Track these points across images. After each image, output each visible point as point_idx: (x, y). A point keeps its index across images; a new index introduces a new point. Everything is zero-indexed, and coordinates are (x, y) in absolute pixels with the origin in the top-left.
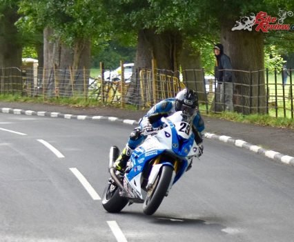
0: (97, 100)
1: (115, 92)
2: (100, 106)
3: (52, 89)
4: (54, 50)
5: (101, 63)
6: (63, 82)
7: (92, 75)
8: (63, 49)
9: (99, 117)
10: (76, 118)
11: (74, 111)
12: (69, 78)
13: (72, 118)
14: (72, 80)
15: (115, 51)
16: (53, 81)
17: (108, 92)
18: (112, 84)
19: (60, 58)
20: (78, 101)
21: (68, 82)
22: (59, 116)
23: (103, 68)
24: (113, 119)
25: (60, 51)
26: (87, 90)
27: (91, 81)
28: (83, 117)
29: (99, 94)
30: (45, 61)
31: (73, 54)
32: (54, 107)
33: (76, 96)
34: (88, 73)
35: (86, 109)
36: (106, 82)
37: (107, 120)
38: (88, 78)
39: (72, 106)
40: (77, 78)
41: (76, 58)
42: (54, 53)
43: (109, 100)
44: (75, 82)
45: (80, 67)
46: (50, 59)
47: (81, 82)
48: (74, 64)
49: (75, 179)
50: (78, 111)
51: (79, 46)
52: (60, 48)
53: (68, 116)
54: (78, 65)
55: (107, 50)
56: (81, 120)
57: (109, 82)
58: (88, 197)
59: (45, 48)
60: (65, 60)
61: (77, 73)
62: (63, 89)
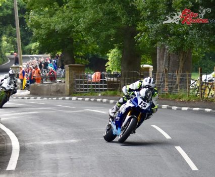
0: (196, 96)
1: (210, 90)
2: (199, 100)
3: (163, 87)
4: (165, 59)
5: (199, 68)
6: (171, 83)
7: (192, 77)
8: (171, 57)
9: (198, 109)
10: (180, 109)
11: (179, 104)
12: (176, 79)
13: (177, 109)
14: (178, 81)
15: (210, 59)
16: (164, 81)
17: (205, 90)
18: (208, 84)
19: (169, 64)
20: (182, 97)
21: (175, 82)
22: (168, 108)
23: (201, 72)
24: (208, 110)
25: (169, 59)
26: (189, 89)
27: (192, 82)
28: (186, 109)
29: (198, 91)
30: (158, 67)
31: (179, 62)
32: (164, 101)
33: (181, 93)
34: (190, 76)
35: (188, 103)
36: (204, 83)
37: (204, 111)
38: (190, 79)
39: (177, 100)
40: (181, 79)
41: (181, 64)
42: (164, 60)
43: (205, 96)
44: (180, 83)
45: (184, 72)
46: (162, 66)
47: (185, 83)
48: (180, 70)
49: (179, 155)
50: (182, 104)
51: (183, 56)
52: (169, 57)
53: (175, 108)
54: (183, 69)
55: (204, 58)
56: (185, 111)
57: (206, 83)
59: (158, 57)
60: (172, 66)
61: (181, 76)
62: (171, 88)
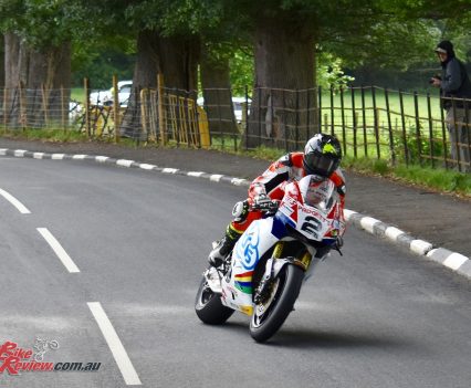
0: (80, 131)
1: (106, 121)
2: (84, 140)
3: (17, 116)
4: (20, 61)
5: (85, 80)
6: (33, 107)
7: (73, 96)
8: (32, 60)
9: (82, 157)
10: (50, 158)
11: (47, 148)
12: (41, 100)
13: (44, 157)
14: (45, 104)
15: (107, 62)
16: (18, 105)
17: (96, 120)
18: (102, 109)
19: (28, 72)
20: (54, 133)
21: (39, 107)
22: (26, 156)
23: (88, 87)
24: (102, 158)
25: (28, 63)
26: (67, 118)
27: (72, 105)
28: (60, 156)
29: (83, 123)
30: (7, 77)
31: (46, 67)
32: (18, 144)
33: (51, 126)
34: (68, 94)
35: (65, 146)
36: (94, 107)
37: (94, 160)
38: (67, 101)
39: (44, 140)
40: (51, 101)
41: (51, 73)
42: (19, 65)
43: (98, 132)
44: (49, 107)
45: (56, 85)
46: (15, 75)
47: (58, 106)
48: (48, 82)
49: (44, 243)
50: (54, 149)
51: (54, 56)
52: (29, 59)
53: (39, 155)
54: (54, 82)
55: (97, 61)
56: (57, 161)
57: (97, 107)
58: (62, 268)
59: (7, 60)
60: (35, 77)
61: (51, 94)
62: (33, 117)
